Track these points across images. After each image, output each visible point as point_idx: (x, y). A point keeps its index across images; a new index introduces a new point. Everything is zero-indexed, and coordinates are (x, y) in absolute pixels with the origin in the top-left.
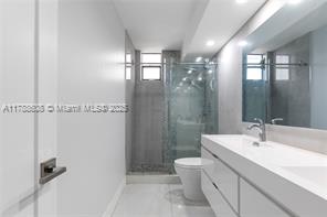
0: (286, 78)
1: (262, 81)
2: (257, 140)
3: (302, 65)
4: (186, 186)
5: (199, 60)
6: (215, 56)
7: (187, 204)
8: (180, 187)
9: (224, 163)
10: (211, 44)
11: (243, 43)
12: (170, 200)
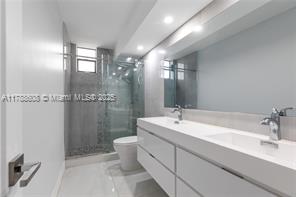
0: (183, 78)
1: (169, 79)
2: (177, 120)
3: (192, 71)
4: (123, 161)
5: (129, 59)
6: (142, 58)
7: (126, 175)
8: (119, 161)
9: (161, 138)
10: (140, 49)
11: (162, 52)
12: (111, 174)
